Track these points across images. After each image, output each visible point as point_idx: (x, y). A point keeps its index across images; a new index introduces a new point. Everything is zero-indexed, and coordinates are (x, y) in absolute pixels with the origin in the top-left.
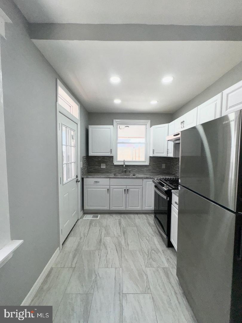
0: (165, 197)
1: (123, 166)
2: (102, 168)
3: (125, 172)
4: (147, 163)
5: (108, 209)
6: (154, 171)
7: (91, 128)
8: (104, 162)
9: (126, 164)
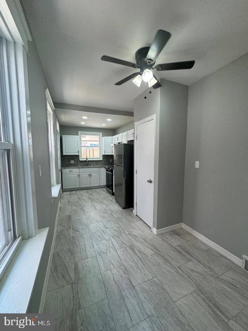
0: (110, 173)
1: (86, 161)
2: (72, 163)
3: (88, 165)
4: (101, 159)
5: (79, 187)
6: (106, 164)
7: (64, 137)
8: (73, 159)
9: (88, 160)
